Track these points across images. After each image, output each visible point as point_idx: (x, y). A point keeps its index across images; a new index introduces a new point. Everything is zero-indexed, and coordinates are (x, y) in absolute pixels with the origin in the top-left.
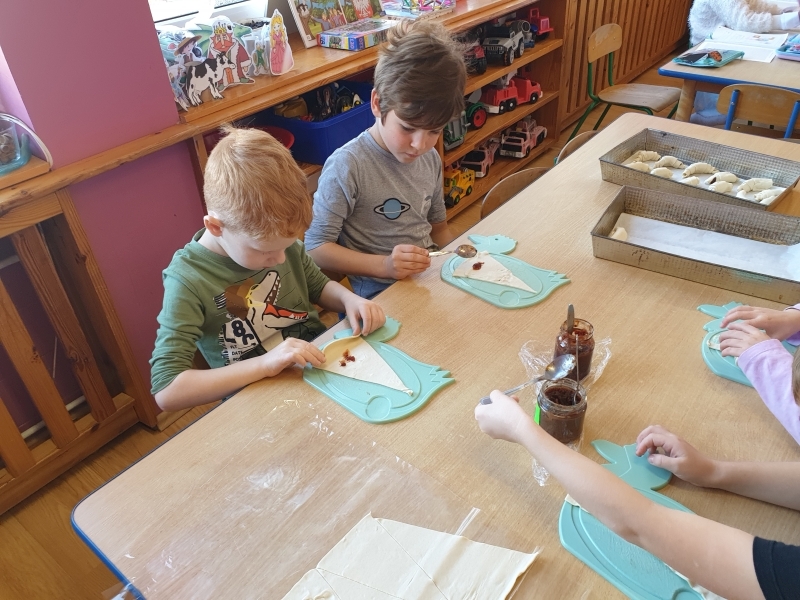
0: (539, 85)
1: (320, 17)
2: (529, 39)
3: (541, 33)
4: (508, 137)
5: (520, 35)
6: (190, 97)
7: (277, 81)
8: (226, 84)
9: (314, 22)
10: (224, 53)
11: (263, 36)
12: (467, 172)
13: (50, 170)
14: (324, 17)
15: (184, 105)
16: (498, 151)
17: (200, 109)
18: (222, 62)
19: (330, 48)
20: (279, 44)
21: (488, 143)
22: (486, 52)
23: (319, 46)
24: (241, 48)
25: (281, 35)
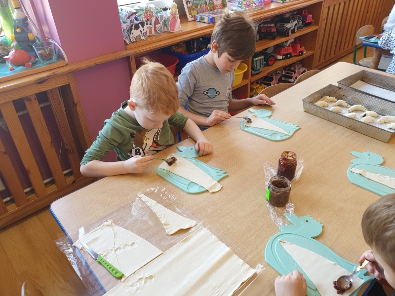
0: (304, 47)
2: (300, 25)
3: (307, 22)
4: (286, 71)
5: (296, 22)
6: (131, 38)
8: (148, 34)
9: (194, 9)
12: (263, 86)
13: (66, 65)
15: (128, 42)
16: (281, 78)
17: (135, 44)
18: (147, 24)
19: (200, 22)
22: (277, 29)
23: (195, 20)
24: (157, 19)
25: (175, 14)
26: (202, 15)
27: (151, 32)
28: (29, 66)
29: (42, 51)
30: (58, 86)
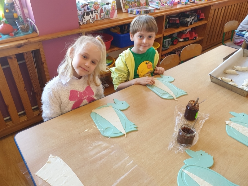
2: (196, 20)
6: (83, 21)
8: (95, 19)
9: (127, 5)
11: (109, 7)
13: (38, 36)
14: (130, 4)
15: (81, 23)
18: (95, 12)
21: (178, 50)
26: (132, 9)
27: (97, 18)
28: (12, 36)
29: (22, 26)
30: (31, 50)
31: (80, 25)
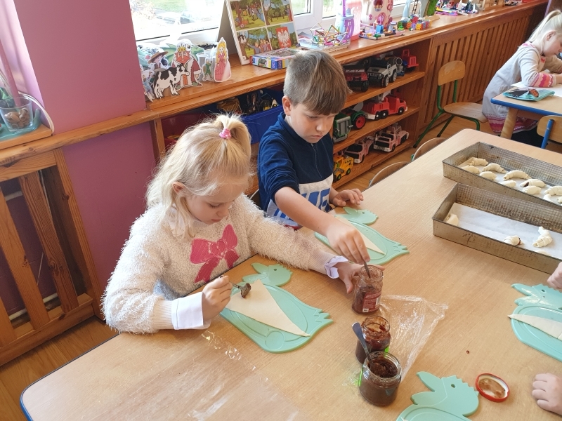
0: (405, 102)
1: (254, 45)
3: (409, 66)
4: (380, 136)
5: (394, 67)
6: (156, 92)
7: (218, 86)
8: (182, 85)
9: (249, 48)
10: (182, 64)
11: (211, 55)
12: (348, 158)
13: (52, 135)
14: (257, 45)
15: (151, 98)
16: (372, 146)
17: (162, 101)
18: (181, 70)
19: (259, 66)
20: (222, 61)
21: (365, 139)
22: (369, 77)
23: (251, 64)
24: (195, 62)
25: (224, 55)
26: (262, 56)
29: (11, 114)
30: (38, 169)
31: (148, 101)
